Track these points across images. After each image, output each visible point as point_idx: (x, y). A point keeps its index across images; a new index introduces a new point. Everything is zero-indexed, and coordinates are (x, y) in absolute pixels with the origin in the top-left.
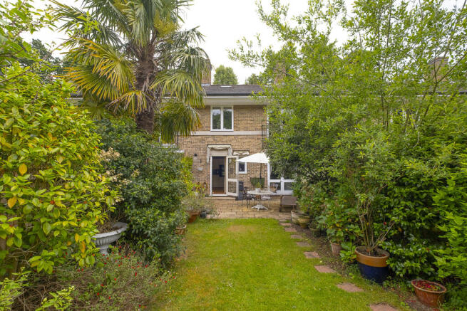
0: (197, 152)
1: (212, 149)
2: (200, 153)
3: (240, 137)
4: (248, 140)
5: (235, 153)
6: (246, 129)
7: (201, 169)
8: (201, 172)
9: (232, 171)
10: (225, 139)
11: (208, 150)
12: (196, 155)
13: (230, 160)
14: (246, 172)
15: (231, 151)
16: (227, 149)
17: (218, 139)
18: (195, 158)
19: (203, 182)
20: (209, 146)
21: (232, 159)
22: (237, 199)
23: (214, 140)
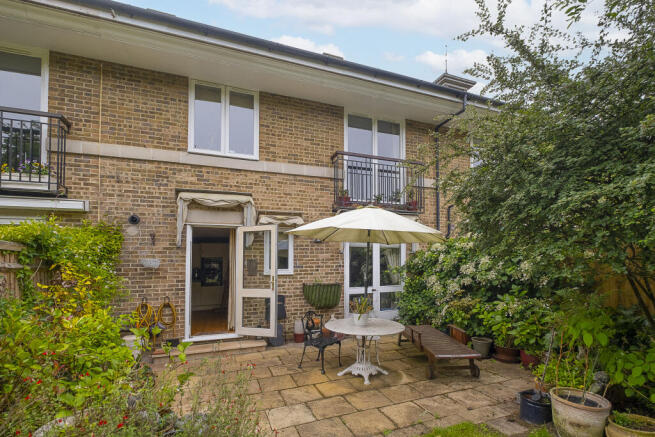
0: (137, 212)
1: (194, 205)
2: (152, 214)
3: (277, 179)
4: (299, 187)
5: (264, 219)
6: (293, 159)
7: (154, 263)
8: (151, 273)
9: (253, 268)
10: (233, 180)
11: (182, 207)
12: (134, 220)
13: (251, 238)
14: (290, 270)
15: (250, 213)
16: (239, 208)
17: (212, 178)
18: (132, 230)
19: (159, 303)
20: (182, 195)
21: (256, 234)
22: (270, 343)
23: (200, 178)
